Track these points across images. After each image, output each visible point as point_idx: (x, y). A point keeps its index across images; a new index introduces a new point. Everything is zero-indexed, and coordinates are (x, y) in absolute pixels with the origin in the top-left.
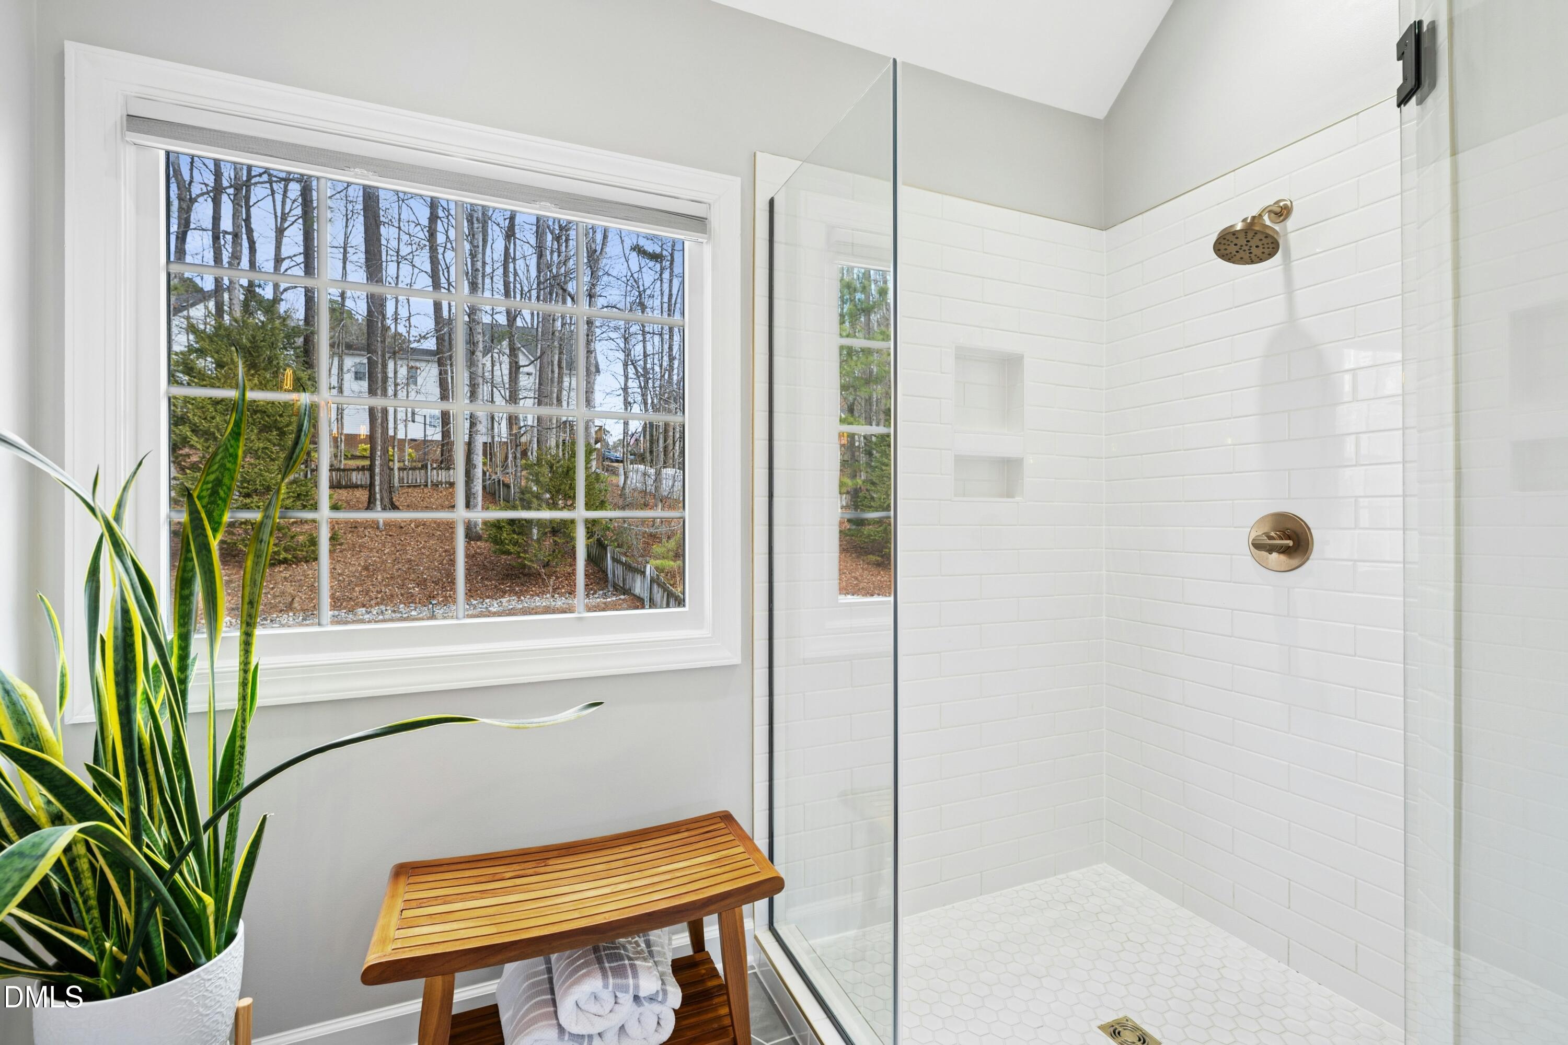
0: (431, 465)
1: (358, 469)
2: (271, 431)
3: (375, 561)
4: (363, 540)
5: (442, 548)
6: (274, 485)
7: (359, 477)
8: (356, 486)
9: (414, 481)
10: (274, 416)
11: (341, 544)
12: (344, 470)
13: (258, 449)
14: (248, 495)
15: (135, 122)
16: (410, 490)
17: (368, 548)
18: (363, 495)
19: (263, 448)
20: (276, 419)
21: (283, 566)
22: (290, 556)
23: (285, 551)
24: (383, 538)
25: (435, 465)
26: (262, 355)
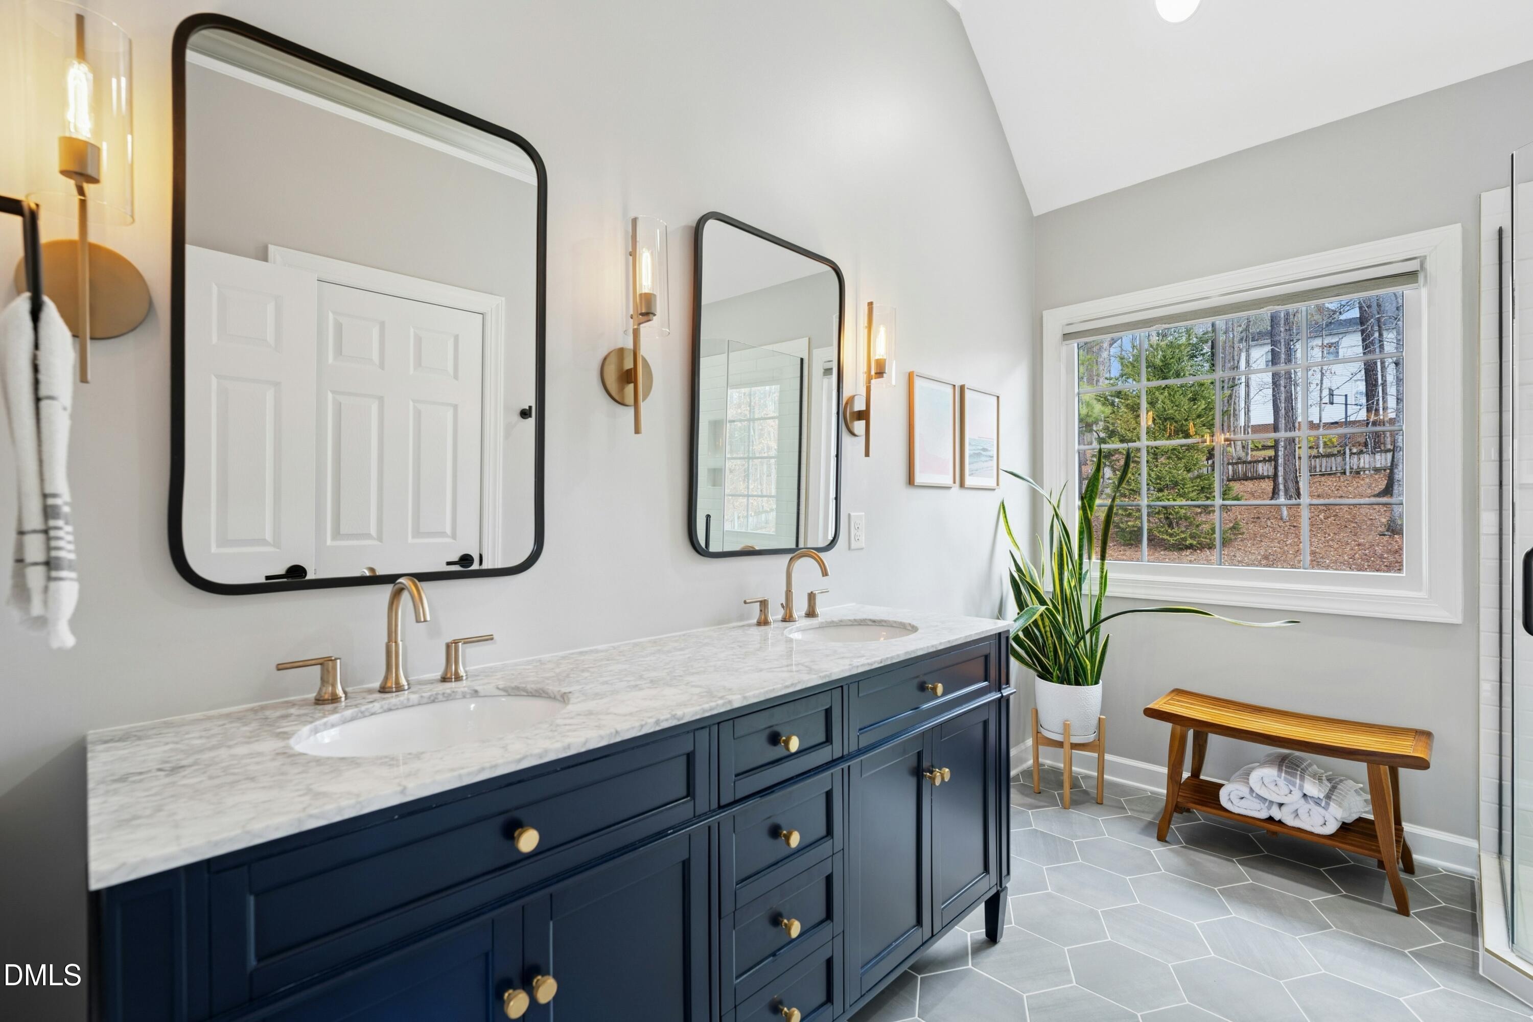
0: (1350, 450)
1: (1264, 460)
2: (1178, 435)
3: (1275, 551)
4: (1265, 530)
5: (1354, 541)
6: (1181, 481)
7: (1265, 468)
8: (1263, 478)
9: (1329, 469)
10: (1180, 421)
11: (1242, 534)
12: (1250, 462)
13: (1168, 451)
14: (1160, 490)
15: (1067, 336)
16: (1323, 479)
17: (1270, 539)
18: (1267, 485)
19: (1172, 450)
20: (1183, 424)
21: (1189, 551)
22: (1195, 543)
23: (1190, 538)
24: (1286, 528)
25: (1355, 450)
26: (1171, 370)
